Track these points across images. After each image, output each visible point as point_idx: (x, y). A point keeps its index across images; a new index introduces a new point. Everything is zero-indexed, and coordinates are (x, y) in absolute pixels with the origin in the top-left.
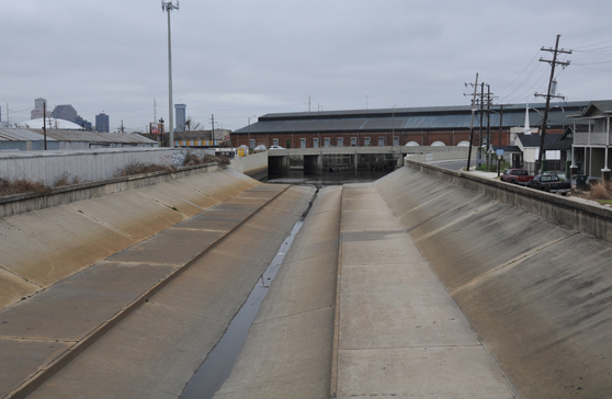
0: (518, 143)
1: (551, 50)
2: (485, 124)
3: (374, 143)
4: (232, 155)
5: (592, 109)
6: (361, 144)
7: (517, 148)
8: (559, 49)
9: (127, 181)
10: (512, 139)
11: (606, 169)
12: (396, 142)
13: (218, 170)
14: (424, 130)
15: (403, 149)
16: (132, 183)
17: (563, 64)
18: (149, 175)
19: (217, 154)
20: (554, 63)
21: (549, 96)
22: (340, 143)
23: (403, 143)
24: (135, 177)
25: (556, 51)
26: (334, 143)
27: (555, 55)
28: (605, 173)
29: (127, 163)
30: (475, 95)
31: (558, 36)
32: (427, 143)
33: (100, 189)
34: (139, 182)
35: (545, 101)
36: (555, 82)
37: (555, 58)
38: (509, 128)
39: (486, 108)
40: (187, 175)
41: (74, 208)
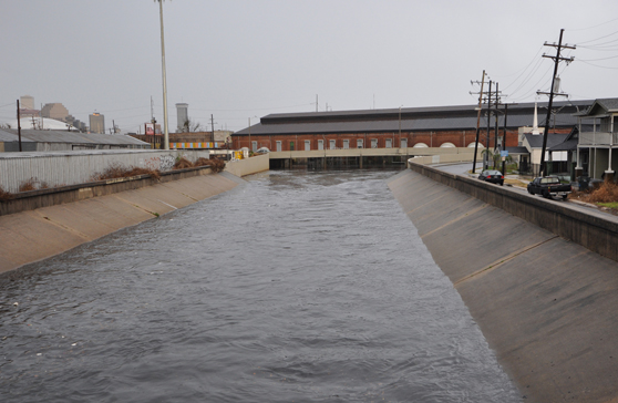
0: (525, 144)
1: (554, 46)
2: (493, 125)
3: (381, 145)
4: (228, 158)
5: (596, 108)
6: (368, 145)
7: (525, 149)
8: (563, 44)
9: (105, 185)
10: (520, 140)
11: (610, 171)
12: (404, 144)
13: (211, 174)
14: (434, 130)
15: (410, 151)
16: (111, 187)
17: (567, 60)
18: (131, 178)
19: (212, 156)
20: (557, 59)
21: (552, 94)
22: (346, 144)
23: (411, 145)
24: (114, 181)
25: (560, 46)
26: (339, 145)
27: (559, 50)
28: (609, 174)
29: (107, 166)
30: (481, 93)
31: (562, 31)
32: (437, 144)
33: (71, 193)
34: (119, 186)
35: (548, 100)
36: (559, 79)
37: (558, 54)
38: (516, 128)
39: (493, 107)
40: (176, 179)
41: (39, 214)
